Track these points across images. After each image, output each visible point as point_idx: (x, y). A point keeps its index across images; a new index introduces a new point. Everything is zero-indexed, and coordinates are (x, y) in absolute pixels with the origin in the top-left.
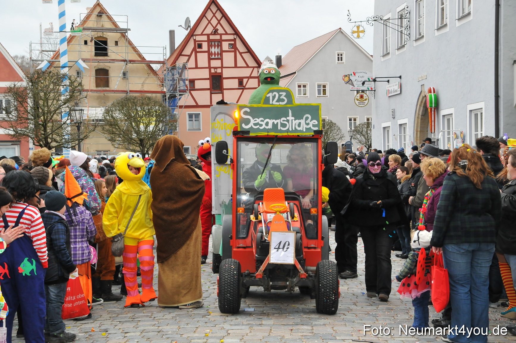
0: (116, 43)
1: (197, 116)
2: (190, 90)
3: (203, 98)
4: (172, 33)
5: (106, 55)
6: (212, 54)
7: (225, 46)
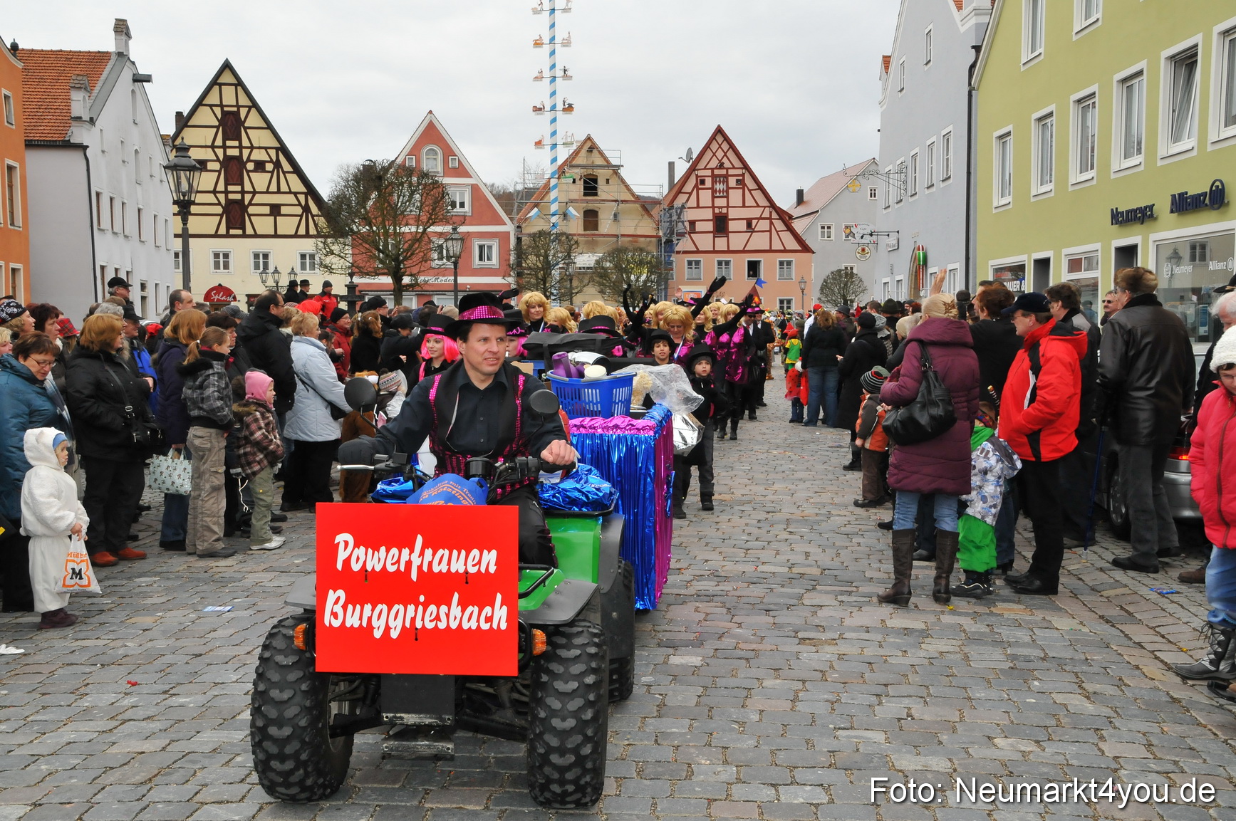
0: (608, 181)
1: (697, 263)
2: (690, 234)
3: (705, 242)
4: (671, 165)
5: (596, 194)
6: (716, 191)
7: (732, 181)
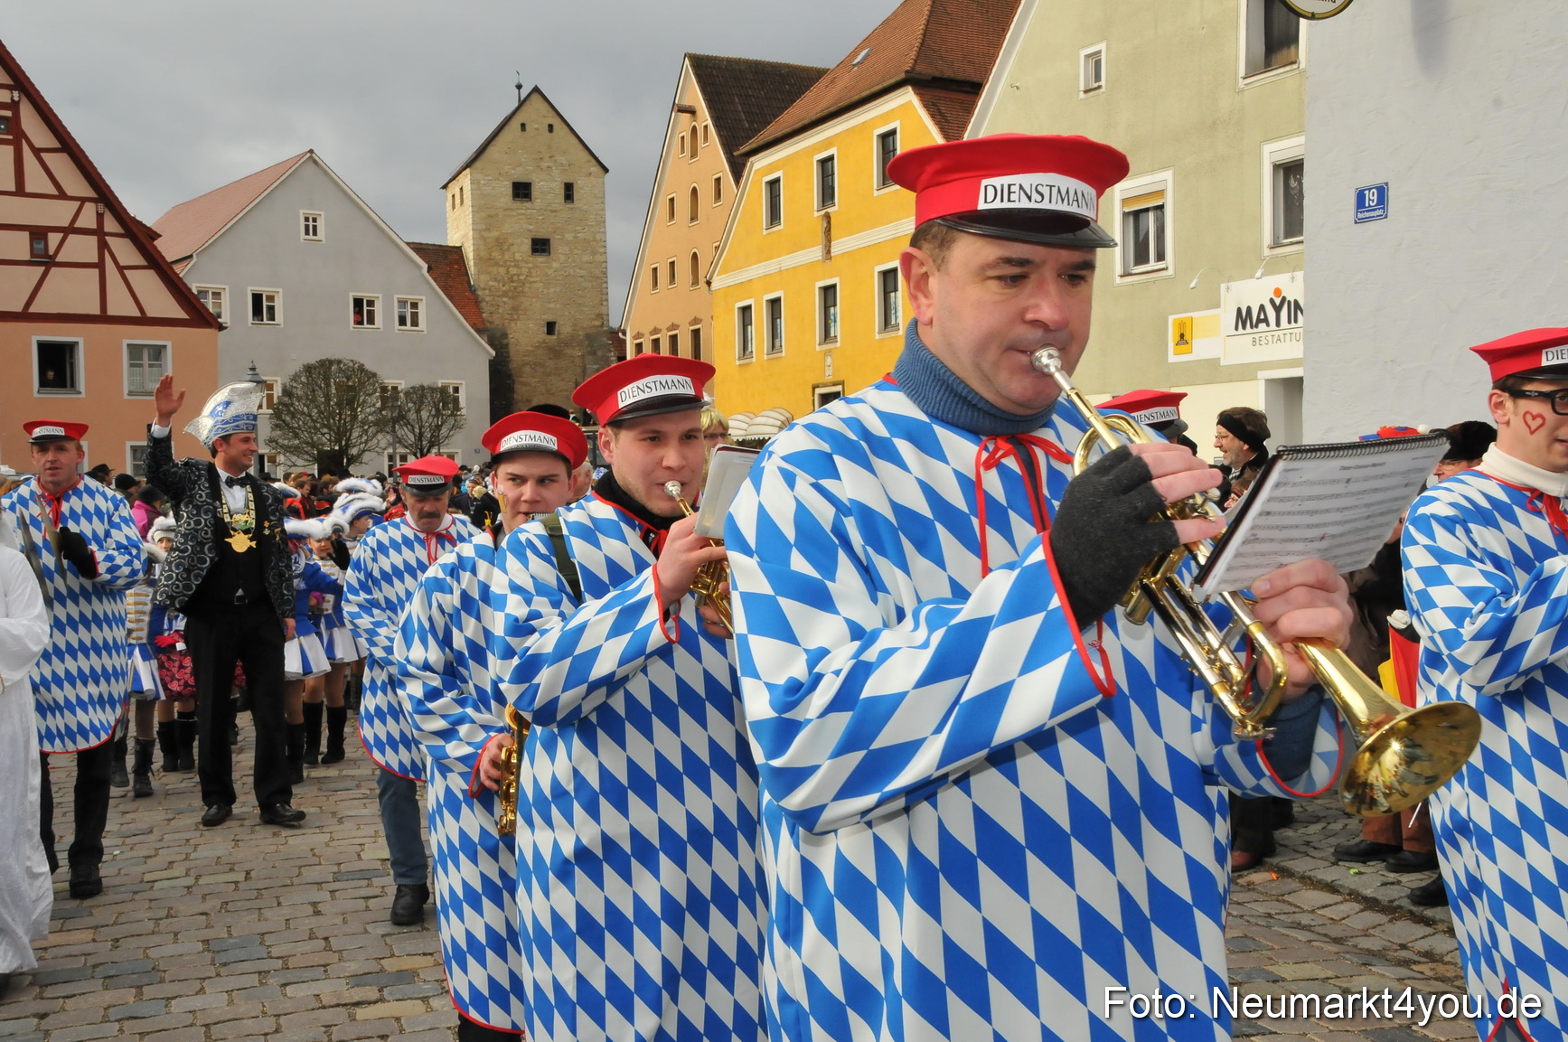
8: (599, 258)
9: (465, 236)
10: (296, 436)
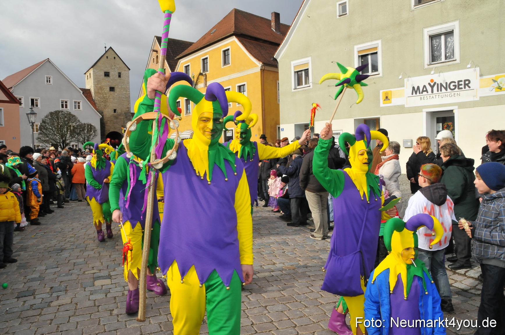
8: (128, 92)
9: (91, 86)
10: (48, 137)
